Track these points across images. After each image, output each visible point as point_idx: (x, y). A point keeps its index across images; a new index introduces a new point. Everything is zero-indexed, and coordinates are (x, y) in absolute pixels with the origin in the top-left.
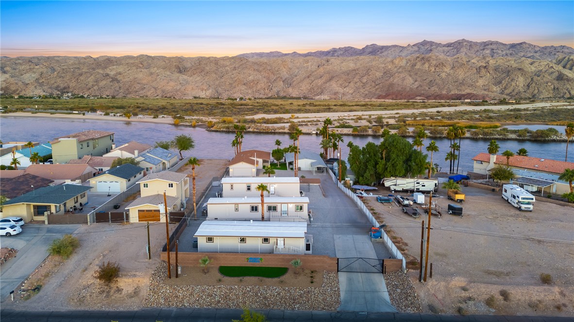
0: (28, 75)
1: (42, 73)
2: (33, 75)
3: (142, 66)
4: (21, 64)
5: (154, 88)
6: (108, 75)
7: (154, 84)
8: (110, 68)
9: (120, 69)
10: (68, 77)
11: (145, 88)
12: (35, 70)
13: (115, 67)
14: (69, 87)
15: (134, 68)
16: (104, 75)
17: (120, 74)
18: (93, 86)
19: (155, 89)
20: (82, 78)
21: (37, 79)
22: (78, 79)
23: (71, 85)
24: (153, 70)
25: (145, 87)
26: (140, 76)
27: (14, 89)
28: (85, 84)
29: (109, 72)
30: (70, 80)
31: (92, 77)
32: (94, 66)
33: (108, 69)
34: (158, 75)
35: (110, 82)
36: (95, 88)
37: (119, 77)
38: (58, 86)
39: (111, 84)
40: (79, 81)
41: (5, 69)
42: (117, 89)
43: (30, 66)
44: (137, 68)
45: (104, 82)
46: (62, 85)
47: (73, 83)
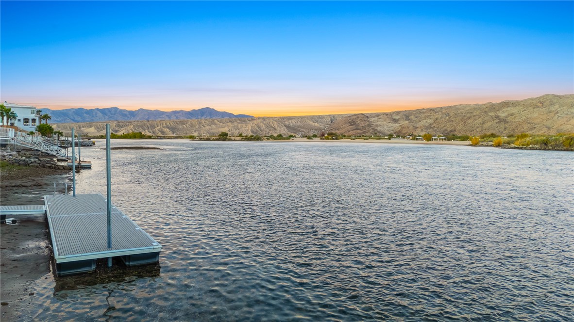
0: (425, 121)
1: (437, 119)
2: (429, 121)
3: (541, 105)
4: (424, 113)
5: (546, 127)
6: (498, 117)
7: (548, 123)
8: (504, 110)
9: (515, 110)
10: (457, 121)
11: (535, 128)
12: (431, 117)
13: (509, 109)
14: (455, 130)
15: (530, 108)
16: (493, 117)
17: (512, 115)
18: (478, 127)
19: (549, 128)
20: (469, 121)
21: (430, 124)
22: (465, 122)
23: (458, 128)
24: (552, 108)
25: (536, 126)
26: (536, 115)
27: (404, 132)
28: (470, 126)
29: (500, 115)
30: (458, 124)
31: (480, 119)
32: (487, 110)
33: (501, 112)
34: (557, 113)
35: (497, 123)
36: (478, 130)
37: (508, 119)
38: (446, 130)
39: (498, 125)
40: (466, 124)
41: (410, 118)
42: (502, 130)
43: (431, 114)
44: (534, 108)
45: (490, 124)
46: (449, 129)
47: (459, 126)
